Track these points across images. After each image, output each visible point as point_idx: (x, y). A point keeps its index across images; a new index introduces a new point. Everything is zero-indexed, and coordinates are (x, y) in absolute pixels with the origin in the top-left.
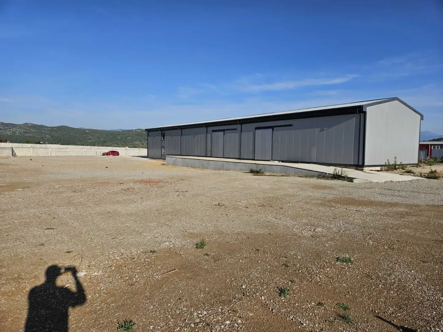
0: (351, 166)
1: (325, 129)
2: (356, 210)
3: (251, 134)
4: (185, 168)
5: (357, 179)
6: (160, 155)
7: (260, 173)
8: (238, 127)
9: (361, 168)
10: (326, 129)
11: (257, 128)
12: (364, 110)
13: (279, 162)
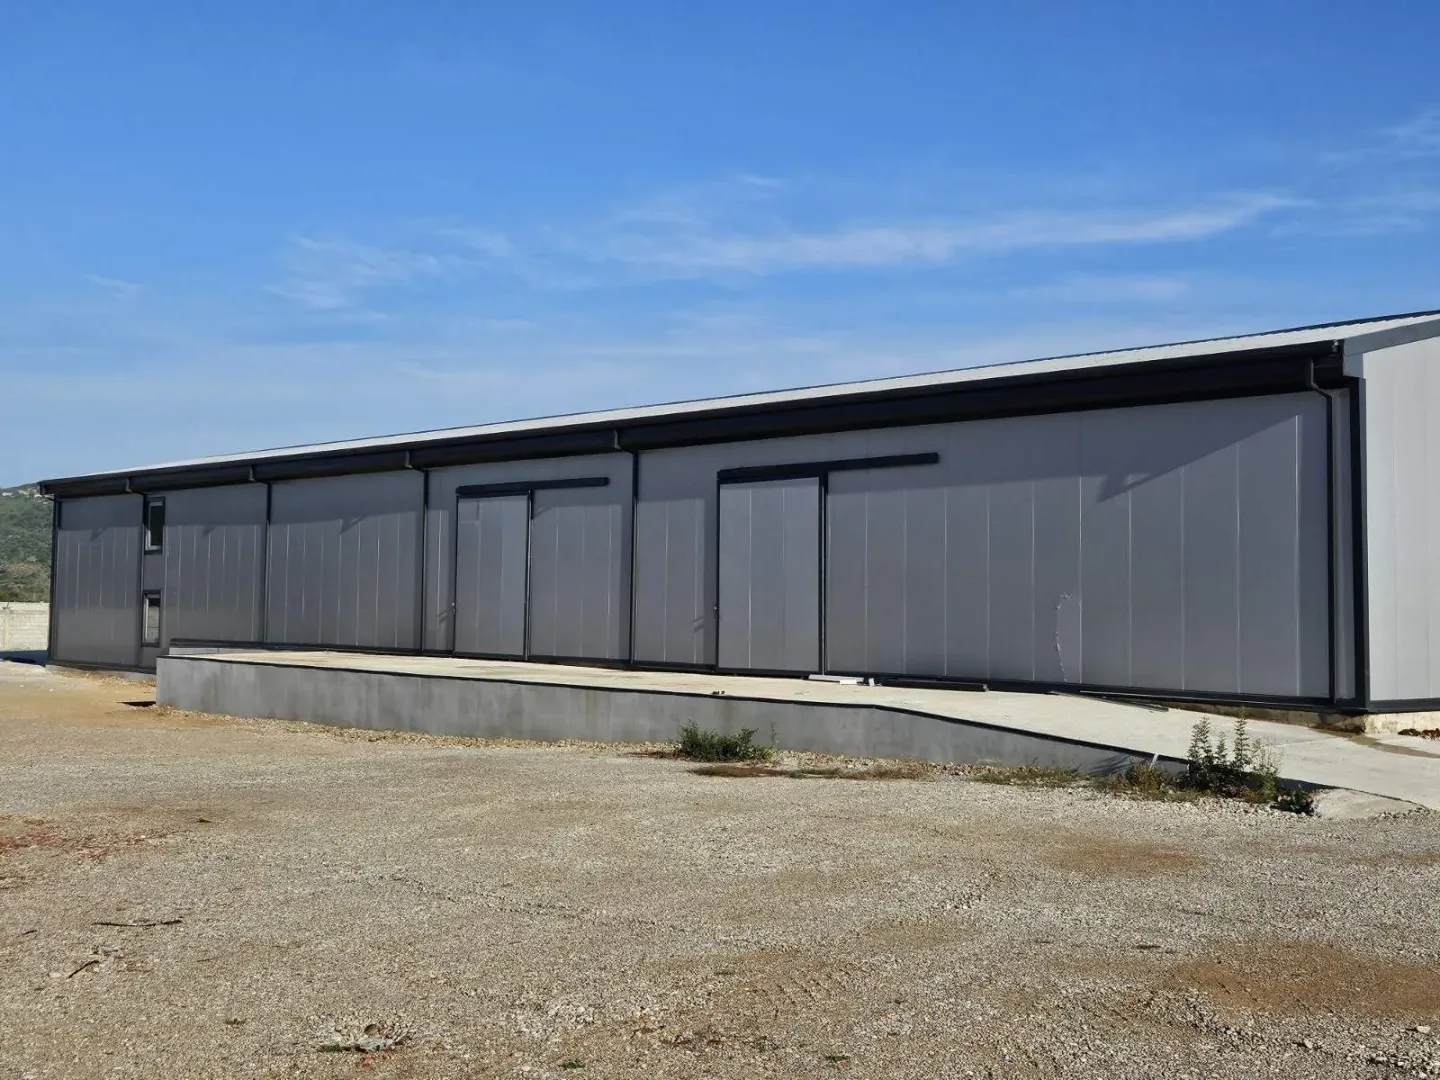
0: (1288, 708)
1: (1130, 479)
2: (1372, 1061)
3: (698, 507)
4: (274, 730)
5: (1333, 794)
6: (130, 640)
7: (742, 759)
8: (618, 466)
9: (1349, 721)
10: (1139, 483)
11: (728, 477)
12: (1348, 370)
13: (866, 683)
